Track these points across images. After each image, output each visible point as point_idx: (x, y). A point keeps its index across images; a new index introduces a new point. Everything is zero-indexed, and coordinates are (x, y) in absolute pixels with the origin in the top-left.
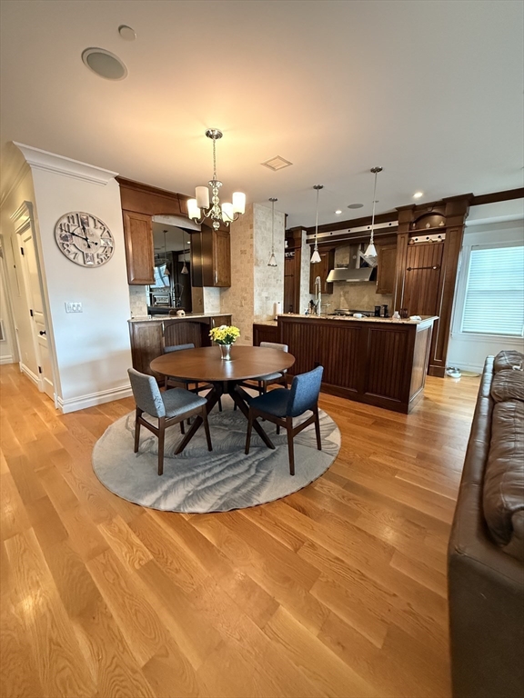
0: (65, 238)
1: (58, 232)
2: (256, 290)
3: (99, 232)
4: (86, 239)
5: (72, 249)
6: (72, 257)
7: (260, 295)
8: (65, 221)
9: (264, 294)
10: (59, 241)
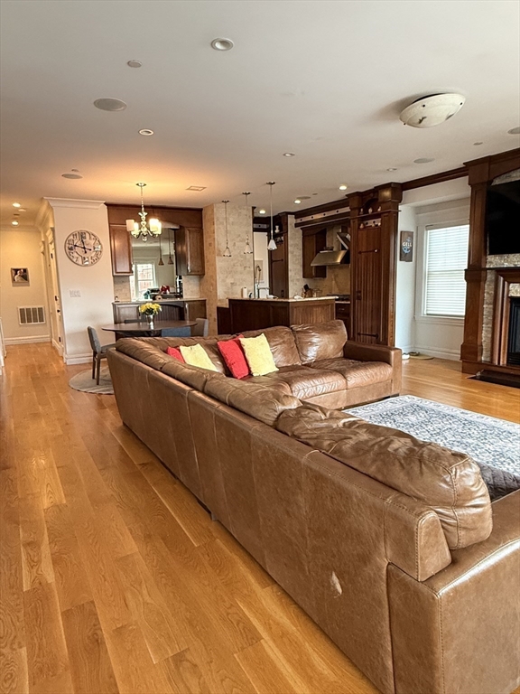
0: (71, 249)
1: (67, 245)
2: (219, 277)
3: (92, 242)
4: (84, 248)
5: (75, 255)
6: (75, 260)
7: (224, 281)
8: (72, 237)
9: (229, 281)
10: (68, 251)
